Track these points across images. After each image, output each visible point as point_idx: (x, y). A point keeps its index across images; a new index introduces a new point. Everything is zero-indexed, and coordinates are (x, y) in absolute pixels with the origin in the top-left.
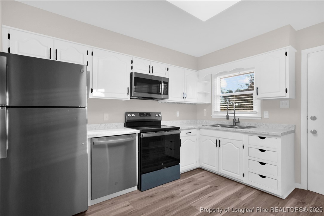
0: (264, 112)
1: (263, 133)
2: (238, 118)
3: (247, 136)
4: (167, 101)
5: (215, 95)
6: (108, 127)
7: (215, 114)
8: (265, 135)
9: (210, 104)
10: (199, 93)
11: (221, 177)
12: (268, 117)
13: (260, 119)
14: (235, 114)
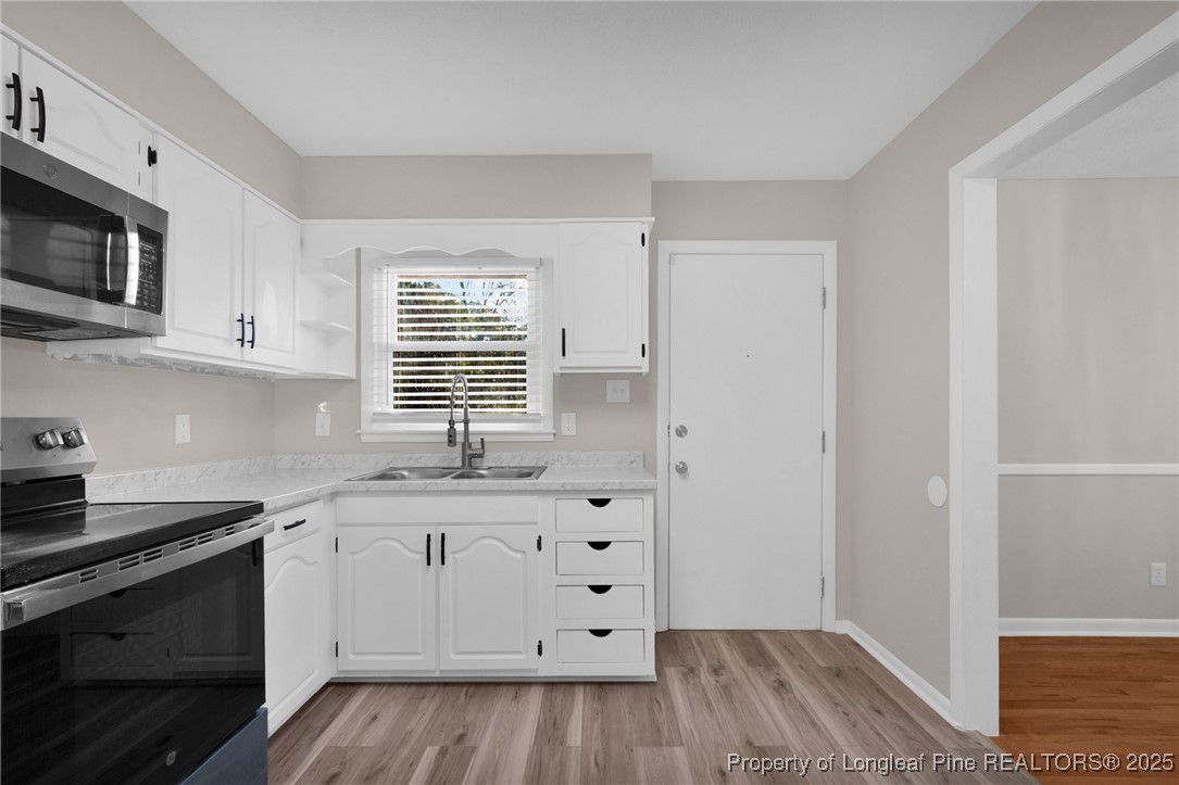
0: (564, 415)
1: (607, 487)
2: (482, 440)
3: (550, 501)
5: (373, 344)
7: (377, 427)
8: (606, 491)
9: (350, 381)
10: (304, 325)
11: (448, 689)
12: (573, 432)
13: (551, 438)
14: (470, 425)
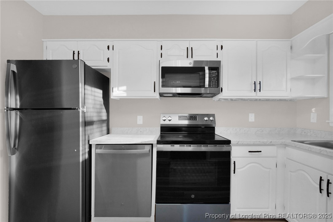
4: (220, 96)
6: (141, 132)
9: (325, 98)
